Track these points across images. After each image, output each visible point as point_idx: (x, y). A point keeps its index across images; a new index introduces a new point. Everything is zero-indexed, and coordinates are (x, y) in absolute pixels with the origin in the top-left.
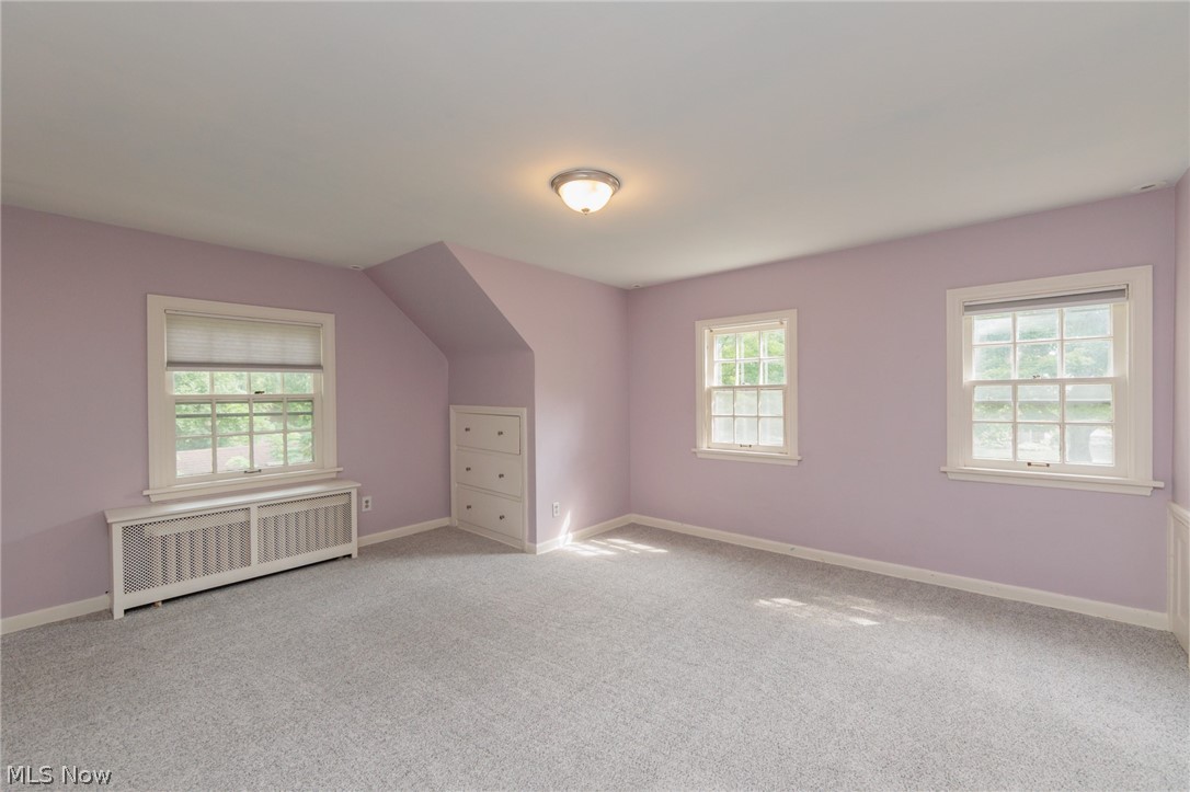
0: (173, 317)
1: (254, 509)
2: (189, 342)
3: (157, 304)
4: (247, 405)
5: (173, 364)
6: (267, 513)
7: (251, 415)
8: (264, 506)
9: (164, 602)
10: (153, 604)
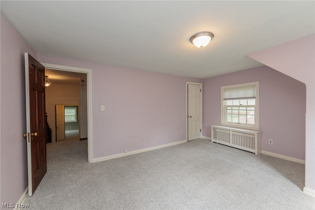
0: (225, 90)
1: (231, 131)
2: (227, 95)
3: (222, 88)
4: (238, 108)
5: (225, 99)
6: (234, 133)
7: (239, 110)
8: (233, 131)
9: (218, 143)
10: (216, 143)
